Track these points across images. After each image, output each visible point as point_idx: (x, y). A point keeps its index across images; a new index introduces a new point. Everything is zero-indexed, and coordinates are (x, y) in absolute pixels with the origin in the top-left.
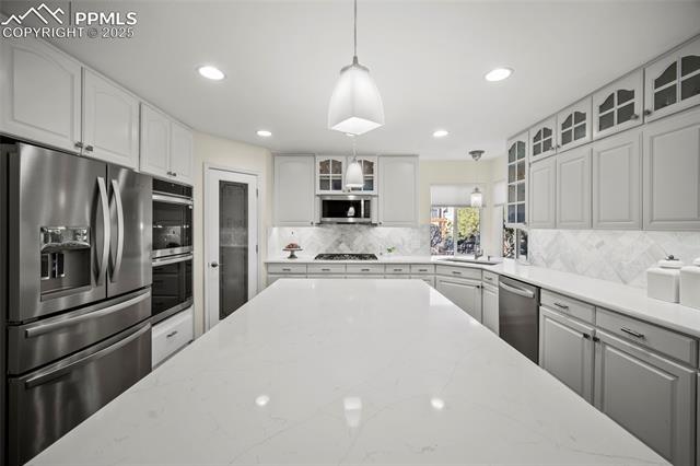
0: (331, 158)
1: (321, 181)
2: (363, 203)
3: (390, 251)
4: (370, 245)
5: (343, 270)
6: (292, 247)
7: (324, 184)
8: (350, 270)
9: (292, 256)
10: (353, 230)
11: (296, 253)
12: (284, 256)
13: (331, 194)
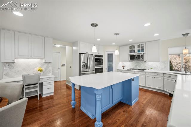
0: (132, 45)
1: (130, 51)
2: (140, 55)
3: (152, 69)
4: (146, 67)
5: (134, 72)
6: (123, 66)
7: (130, 52)
8: (135, 72)
9: (124, 69)
10: (140, 63)
11: (124, 68)
12: (122, 68)
13: (132, 54)
